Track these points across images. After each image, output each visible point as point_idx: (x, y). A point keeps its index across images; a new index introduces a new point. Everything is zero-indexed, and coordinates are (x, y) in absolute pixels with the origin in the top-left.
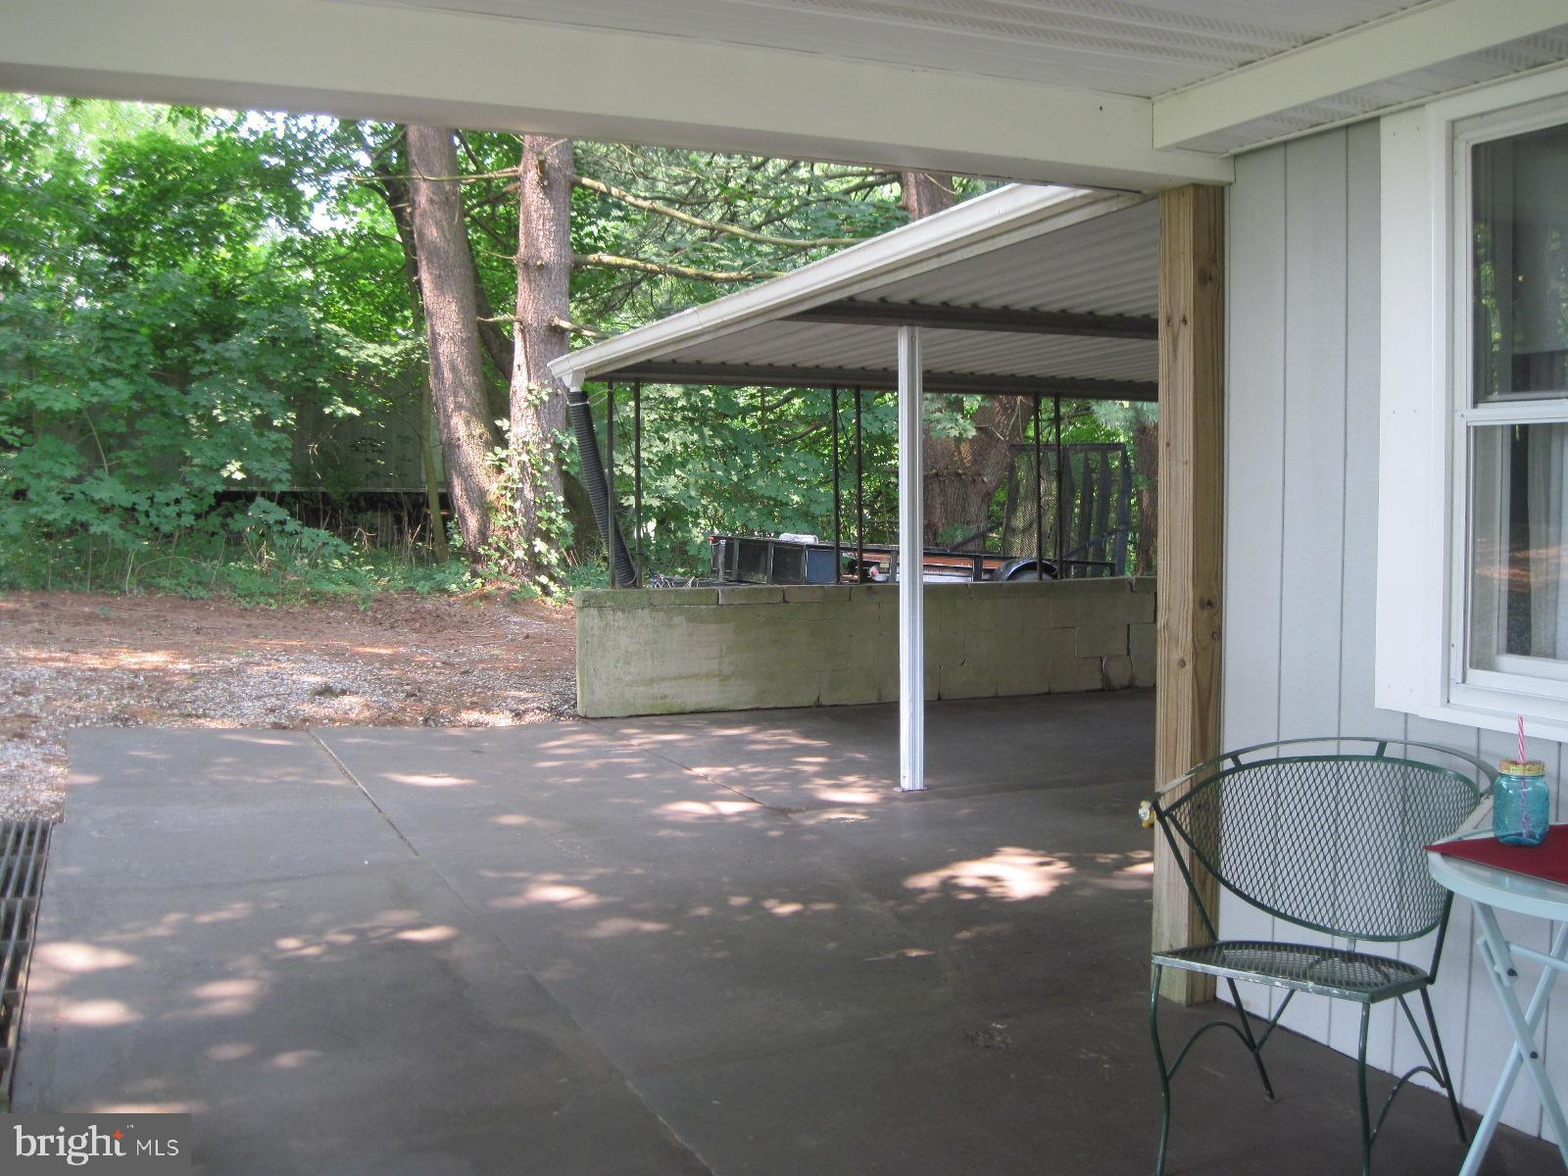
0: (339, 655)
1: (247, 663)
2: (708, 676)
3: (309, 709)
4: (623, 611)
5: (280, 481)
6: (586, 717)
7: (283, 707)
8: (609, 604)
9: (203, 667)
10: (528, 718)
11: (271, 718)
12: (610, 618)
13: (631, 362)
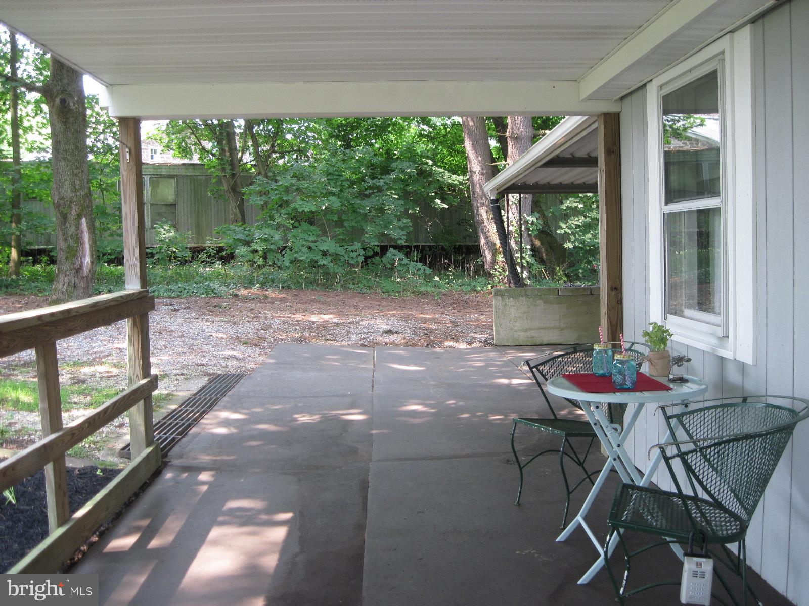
0: (405, 318)
1: (362, 320)
2: (553, 328)
3: (379, 339)
4: (513, 298)
5: (401, 239)
6: (496, 346)
7: (368, 337)
8: (506, 294)
9: (344, 320)
10: (474, 345)
11: (362, 342)
12: (507, 301)
13: (506, 186)
